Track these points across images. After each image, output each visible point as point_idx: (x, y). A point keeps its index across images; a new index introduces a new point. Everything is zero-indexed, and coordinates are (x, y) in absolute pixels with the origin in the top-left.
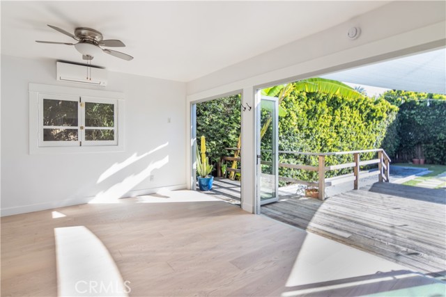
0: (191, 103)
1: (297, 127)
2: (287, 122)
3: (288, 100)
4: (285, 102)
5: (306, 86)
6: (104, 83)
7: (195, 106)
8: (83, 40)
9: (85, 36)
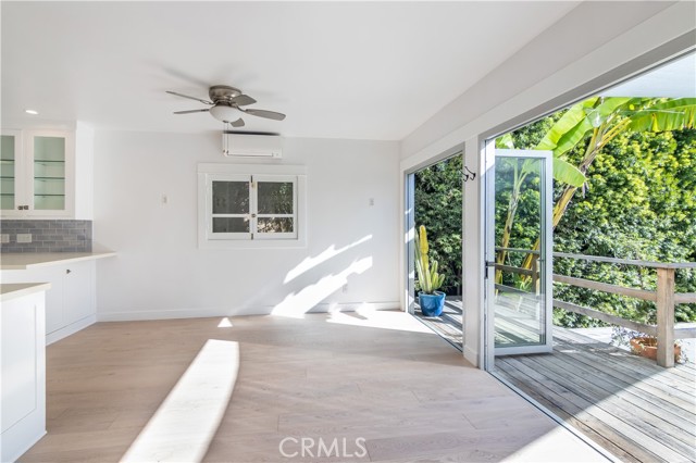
0: (405, 172)
1: (648, 205)
2: (619, 196)
3: (622, 151)
4: (615, 157)
5: (654, 119)
6: (278, 154)
7: (412, 178)
8: (218, 102)
9: (221, 97)
